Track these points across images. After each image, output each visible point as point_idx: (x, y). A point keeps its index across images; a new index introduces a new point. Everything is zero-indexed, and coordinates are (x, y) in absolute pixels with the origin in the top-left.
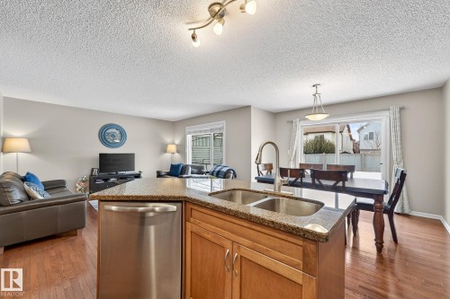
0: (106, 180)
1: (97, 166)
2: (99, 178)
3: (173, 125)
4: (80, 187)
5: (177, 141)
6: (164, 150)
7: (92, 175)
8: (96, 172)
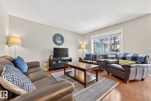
0: (57, 62)
1: (52, 54)
2: (53, 61)
3: (83, 36)
4: (45, 65)
5: (85, 43)
6: (80, 47)
7: (50, 59)
8: (52, 57)
